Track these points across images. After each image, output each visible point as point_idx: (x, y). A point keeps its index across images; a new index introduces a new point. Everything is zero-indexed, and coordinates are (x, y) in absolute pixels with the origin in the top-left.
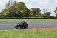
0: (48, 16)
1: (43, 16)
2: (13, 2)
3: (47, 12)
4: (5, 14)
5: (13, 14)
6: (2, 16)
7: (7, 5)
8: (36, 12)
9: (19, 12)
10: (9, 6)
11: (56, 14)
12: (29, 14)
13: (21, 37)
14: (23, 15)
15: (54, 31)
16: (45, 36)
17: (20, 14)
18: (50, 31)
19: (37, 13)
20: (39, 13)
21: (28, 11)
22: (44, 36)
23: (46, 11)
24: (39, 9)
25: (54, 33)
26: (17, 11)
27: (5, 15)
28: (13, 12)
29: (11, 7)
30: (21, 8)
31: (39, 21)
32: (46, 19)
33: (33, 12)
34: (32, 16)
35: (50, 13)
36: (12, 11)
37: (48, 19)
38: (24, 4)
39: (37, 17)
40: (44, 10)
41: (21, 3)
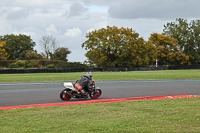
0: (59, 62)
1: (43, 63)
3: (57, 47)
8: (19, 47)
11: (87, 55)
15: (82, 114)
19: (21, 51)
20: (28, 53)
23: (53, 43)
24: (29, 38)
31: (29, 81)
32: (55, 71)
34: (5, 64)
35: (69, 53)
37: (60, 71)
39: (21, 65)
40: (46, 41)
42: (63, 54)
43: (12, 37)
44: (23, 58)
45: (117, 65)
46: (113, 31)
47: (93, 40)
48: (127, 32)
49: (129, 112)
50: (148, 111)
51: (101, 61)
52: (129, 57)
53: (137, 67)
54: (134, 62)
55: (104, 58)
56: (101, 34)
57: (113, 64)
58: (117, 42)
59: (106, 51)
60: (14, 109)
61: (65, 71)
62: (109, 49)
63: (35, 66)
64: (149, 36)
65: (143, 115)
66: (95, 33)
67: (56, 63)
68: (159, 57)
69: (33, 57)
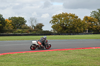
1: (30, 31)
3: (37, 23)
8: (18, 23)
11: (52, 27)
15: (50, 56)
19: (20, 25)
20: (23, 26)
21: (3, 22)
23: (36, 21)
24: (23, 18)
25: (49, 60)
31: (23, 40)
32: (36, 35)
33: (12, 24)
34: (11, 31)
35: (43, 26)
37: (39, 35)
39: (19, 32)
40: (32, 20)
42: (40, 26)
43: (15, 18)
44: (21, 28)
45: (67, 32)
46: (65, 15)
47: (55, 19)
48: (72, 16)
49: (73, 55)
50: (83, 55)
51: (59, 30)
52: (73, 28)
53: (77, 33)
54: (76, 30)
55: (61, 28)
56: (59, 17)
57: (65, 31)
58: (67, 20)
59: (62, 25)
60: (16, 54)
61: (41, 35)
62: (63, 24)
63: (26, 32)
64: (83, 18)
65: (80, 57)
66: (56, 16)
67: (37, 31)
68: (88, 28)
69: (25, 28)
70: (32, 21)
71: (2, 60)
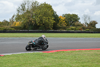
1: (84, 28)
2: (31, 4)
4: (18, 24)
5: (31, 25)
6: (12, 27)
7: (21, 8)
8: (72, 20)
9: (41, 21)
10: (23, 10)
12: (58, 25)
13: (46, 64)
14: (48, 26)
16: (88, 64)
17: (43, 25)
18: (97, 55)
19: (73, 22)
20: (76, 23)
21: (57, 18)
22: (85, 64)
23: (89, 18)
26: (38, 20)
27: (16, 25)
28: (31, 21)
29: (28, 12)
30: (45, 14)
31: (77, 37)
32: (89, 33)
34: (64, 28)
36: (28, 18)
37: (92, 33)
38: (49, 7)
39: (73, 29)
41: (45, 4)
42: (93, 24)
43: (69, 15)
44: (74, 25)
61: (94, 33)
63: (79, 30)
67: (90, 28)
70: (86, 18)
71: (56, 56)
